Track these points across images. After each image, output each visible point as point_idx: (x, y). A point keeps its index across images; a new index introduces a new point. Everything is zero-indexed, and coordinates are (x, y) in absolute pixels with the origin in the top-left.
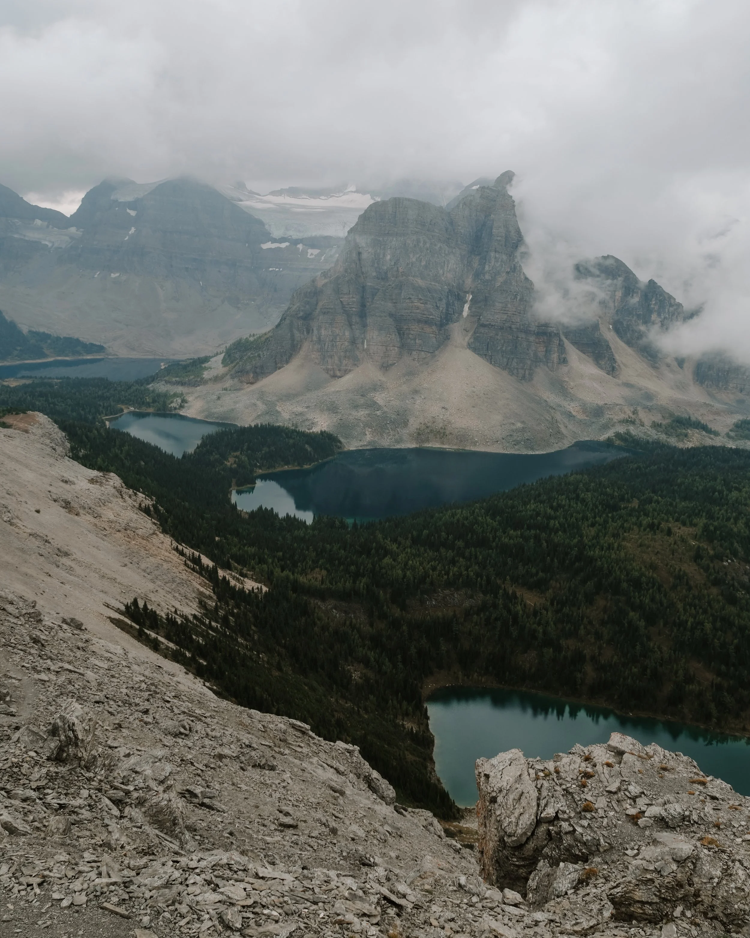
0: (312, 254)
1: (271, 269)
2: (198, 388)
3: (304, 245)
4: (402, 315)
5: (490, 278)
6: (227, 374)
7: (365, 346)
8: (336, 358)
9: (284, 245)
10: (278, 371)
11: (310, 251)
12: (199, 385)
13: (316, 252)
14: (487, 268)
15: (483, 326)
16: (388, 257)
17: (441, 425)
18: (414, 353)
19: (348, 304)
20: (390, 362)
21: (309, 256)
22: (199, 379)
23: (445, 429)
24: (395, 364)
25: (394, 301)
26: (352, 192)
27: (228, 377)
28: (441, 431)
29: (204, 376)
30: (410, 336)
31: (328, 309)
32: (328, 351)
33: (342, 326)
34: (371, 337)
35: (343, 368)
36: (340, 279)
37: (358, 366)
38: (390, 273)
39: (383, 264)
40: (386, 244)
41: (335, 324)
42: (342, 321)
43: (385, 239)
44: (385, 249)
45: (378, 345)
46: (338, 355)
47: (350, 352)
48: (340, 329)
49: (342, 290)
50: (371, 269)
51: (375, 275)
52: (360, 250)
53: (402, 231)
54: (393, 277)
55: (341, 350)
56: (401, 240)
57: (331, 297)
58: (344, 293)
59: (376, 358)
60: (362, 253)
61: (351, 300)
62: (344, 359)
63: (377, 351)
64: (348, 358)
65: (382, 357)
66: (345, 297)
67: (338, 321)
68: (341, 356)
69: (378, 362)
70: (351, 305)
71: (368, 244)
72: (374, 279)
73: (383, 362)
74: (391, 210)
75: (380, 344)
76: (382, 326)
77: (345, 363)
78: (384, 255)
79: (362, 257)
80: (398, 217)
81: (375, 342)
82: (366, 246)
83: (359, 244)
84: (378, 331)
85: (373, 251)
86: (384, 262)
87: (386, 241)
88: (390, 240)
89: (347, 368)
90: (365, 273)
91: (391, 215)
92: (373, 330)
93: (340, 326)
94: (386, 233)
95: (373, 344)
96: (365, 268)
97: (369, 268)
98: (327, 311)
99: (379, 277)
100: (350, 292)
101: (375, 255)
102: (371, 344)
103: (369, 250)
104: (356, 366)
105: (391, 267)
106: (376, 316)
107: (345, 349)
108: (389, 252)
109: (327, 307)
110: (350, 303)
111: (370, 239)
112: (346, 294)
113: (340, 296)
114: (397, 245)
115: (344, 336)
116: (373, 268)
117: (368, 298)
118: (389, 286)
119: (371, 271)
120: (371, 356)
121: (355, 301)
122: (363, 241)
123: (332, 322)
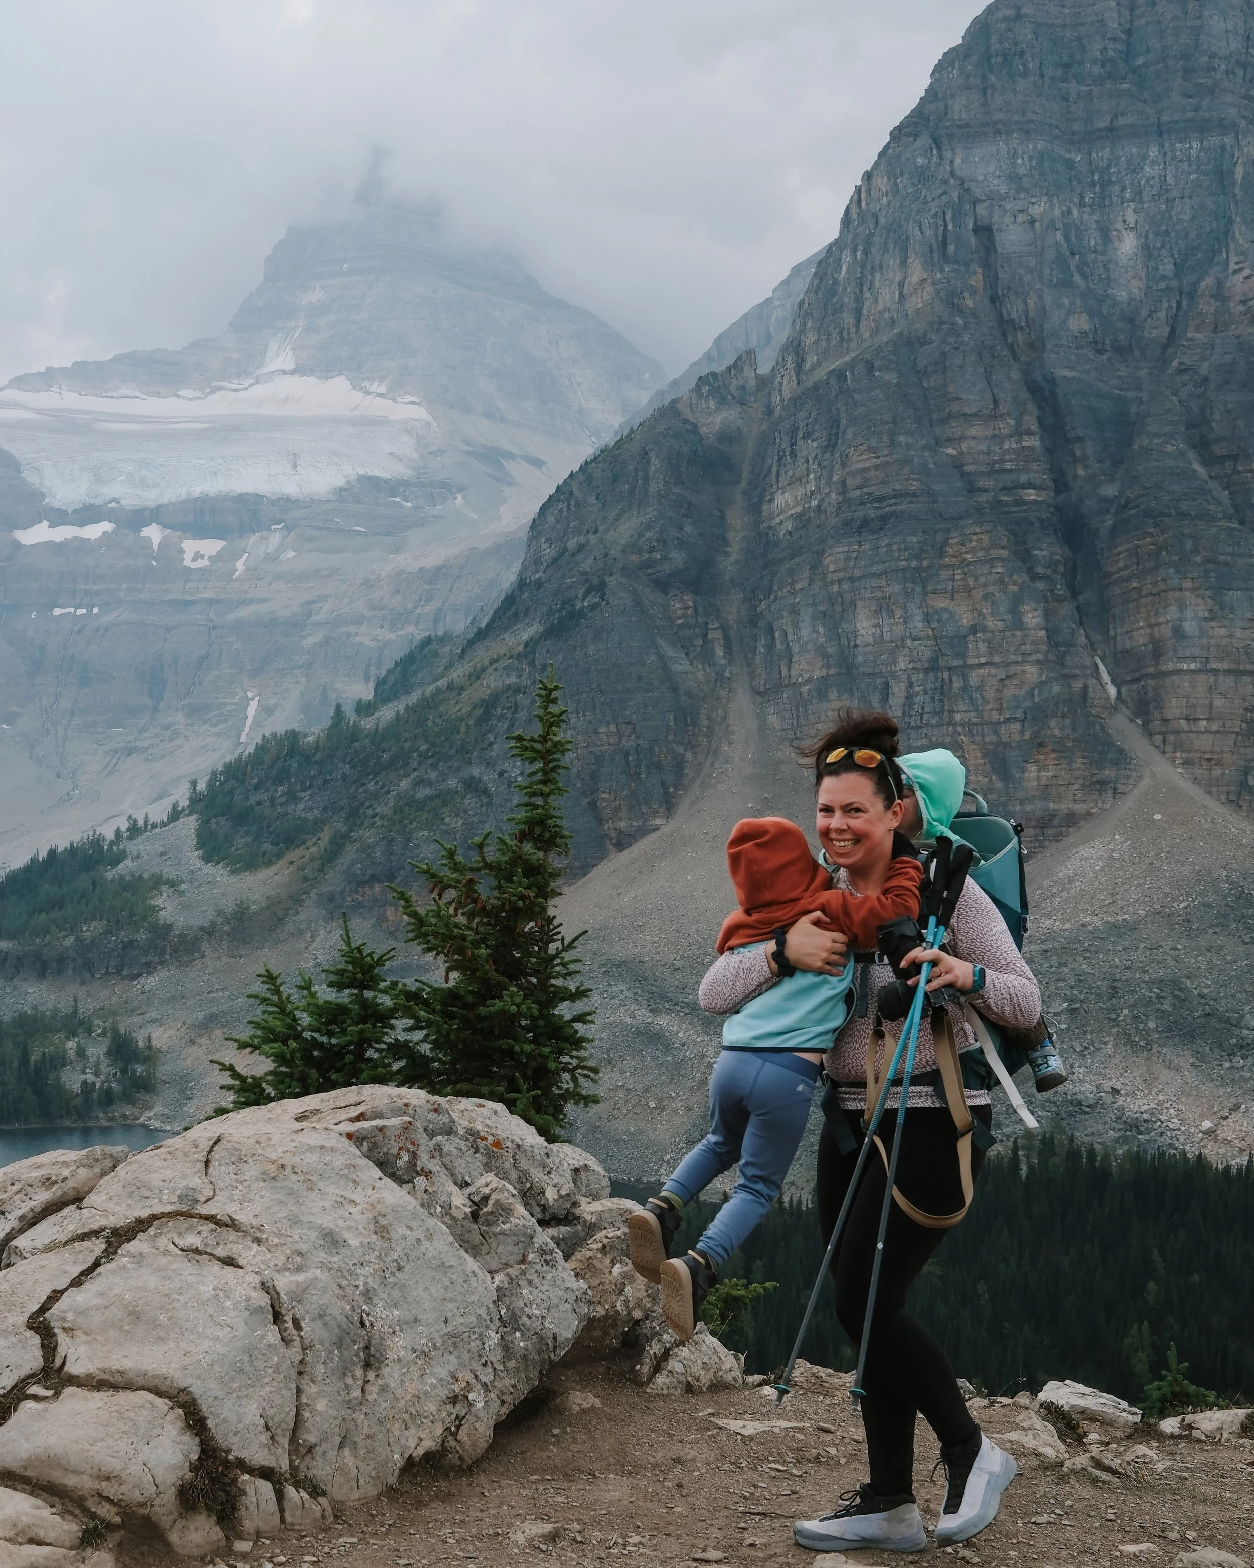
0: (197, 556)
1: (57, 612)
2: (150, 982)
3: (165, 526)
6: (297, 900)
7: (1111, 691)
9: (94, 532)
10: (618, 861)
11: (190, 546)
12: (150, 968)
13: (211, 547)
19: (994, 473)
21: (188, 563)
22: (142, 936)
26: (284, 372)
27: (309, 911)
29: (165, 916)
31: (881, 499)
32: (913, 728)
33: (1001, 581)
34: (1166, 631)
35: (1029, 808)
36: (922, 345)
37: (1121, 788)
38: (1162, 314)
39: (1108, 277)
40: (1109, 182)
41: (945, 574)
42: (994, 553)
43: (1102, 154)
44: (1107, 202)
45: (1215, 671)
46: (987, 739)
47: (1064, 716)
48: (986, 597)
49: (958, 399)
50: (1060, 306)
51: (1084, 333)
52: (981, 210)
53: (1190, 115)
54: (1198, 329)
55: (1000, 710)
56: (1189, 159)
57: (902, 438)
58: (965, 415)
59: (1204, 742)
60: (995, 228)
61: (1006, 446)
62: (1026, 761)
63: (1211, 707)
64: (1054, 751)
65: (1238, 733)
66: (973, 431)
67: (968, 556)
68: (1006, 745)
69: (1219, 764)
70: (1011, 471)
71: (1026, 182)
72: (1082, 347)
73: (1243, 763)
74: (1115, 15)
75: (1225, 665)
76: (1227, 564)
77: (1038, 779)
78: (1105, 233)
79: (999, 250)
80: (1148, 50)
81: (1194, 659)
82: (1012, 193)
83: (972, 185)
84: (1209, 593)
85: (1057, 212)
86: (1111, 266)
87: (1108, 166)
88: (1129, 161)
89: (1052, 806)
90: (1021, 328)
91: (1114, 39)
92: (1181, 589)
93: (983, 580)
94: (1099, 130)
95: (1185, 667)
96: (1025, 302)
97: (1048, 300)
98: (880, 512)
99: (1107, 341)
100: (996, 402)
101: (1067, 237)
102: (1170, 666)
103: (1037, 210)
104: (1110, 793)
105: (1163, 285)
106: (1183, 515)
107: (1028, 704)
108: (1131, 218)
109: (876, 490)
110: (1002, 461)
111: (1031, 158)
112: (976, 415)
113: (938, 430)
114: (1170, 180)
115: (1018, 633)
116: (1066, 301)
117: (1080, 439)
118: (1180, 372)
119: (1063, 312)
120: (1172, 738)
121: (1032, 448)
122: (991, 169)
123: (925, 563)
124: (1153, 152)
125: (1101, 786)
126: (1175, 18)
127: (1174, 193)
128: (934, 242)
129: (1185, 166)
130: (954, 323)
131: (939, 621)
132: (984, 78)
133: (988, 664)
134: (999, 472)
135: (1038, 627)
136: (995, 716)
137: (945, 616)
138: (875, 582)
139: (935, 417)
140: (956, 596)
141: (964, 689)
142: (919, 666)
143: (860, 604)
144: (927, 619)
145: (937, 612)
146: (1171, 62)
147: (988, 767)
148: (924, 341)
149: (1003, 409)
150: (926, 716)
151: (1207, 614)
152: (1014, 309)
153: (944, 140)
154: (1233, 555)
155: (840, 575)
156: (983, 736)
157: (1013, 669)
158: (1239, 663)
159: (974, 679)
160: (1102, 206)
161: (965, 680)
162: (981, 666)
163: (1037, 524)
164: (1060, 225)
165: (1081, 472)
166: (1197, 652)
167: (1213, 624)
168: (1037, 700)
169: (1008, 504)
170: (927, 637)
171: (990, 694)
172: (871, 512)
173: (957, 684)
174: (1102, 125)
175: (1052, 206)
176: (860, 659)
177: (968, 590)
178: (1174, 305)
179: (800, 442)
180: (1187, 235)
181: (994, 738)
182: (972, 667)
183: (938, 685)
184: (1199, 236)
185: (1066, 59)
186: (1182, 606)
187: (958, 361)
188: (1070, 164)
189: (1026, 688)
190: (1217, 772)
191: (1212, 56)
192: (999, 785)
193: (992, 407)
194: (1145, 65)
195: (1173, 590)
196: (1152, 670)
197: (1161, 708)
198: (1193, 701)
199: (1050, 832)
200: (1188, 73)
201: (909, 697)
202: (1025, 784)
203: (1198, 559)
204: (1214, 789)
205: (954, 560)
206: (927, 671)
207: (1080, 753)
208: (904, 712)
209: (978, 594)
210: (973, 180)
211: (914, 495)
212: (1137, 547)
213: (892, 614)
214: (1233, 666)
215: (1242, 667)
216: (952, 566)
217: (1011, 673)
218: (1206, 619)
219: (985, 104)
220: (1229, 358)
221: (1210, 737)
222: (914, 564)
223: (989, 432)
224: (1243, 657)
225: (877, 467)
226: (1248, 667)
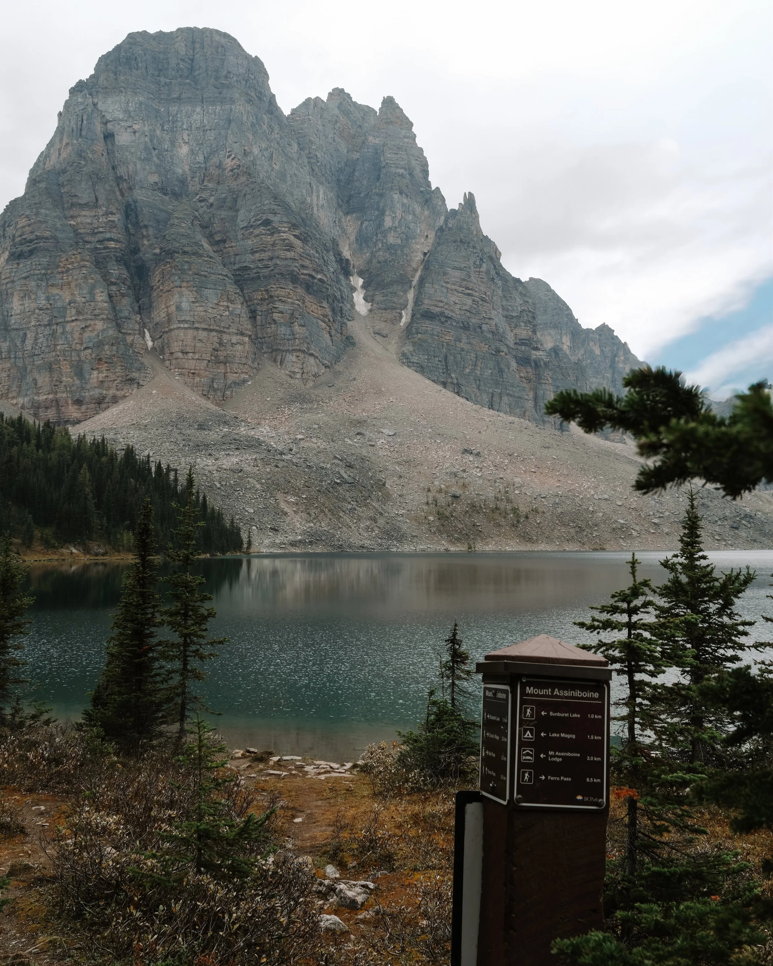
4: (246, 268)
5: (399, 241)
7: (150, 344)
8: (66, 369)
14: (388, 222)
15: (429, 316)
16: (184, 150)
17: (491, 493)
18: (291, 357)
19: (94, 234)
20: (232, 377)
23: (509, 501)
24: (244, 381)
25: (218, 238)
28: (502, 505)
30: (276, 316)
31: (31, 241)
32: (36, 355)
33: (85, 278)
34: (173, 308)
35: (91, 393)
36: (64, 173)
37: (141, 383)
38: (197, 179)
39: (172, 162)
40: (177, 121)
41: (59, 276)
42: (82, 263)
43: (174, 109)
44: (175, 129)
45: (197, 329)
46: (73, 359)
47: (113, 345)
48: (76, 285)
49: (76, 196)
50: (144, 169)
51: (156, 183)
52: (109, 126)
53: (216, 95)
54: (209, 181)
55: (81, 344)
56: (215, 112)
57: (43, 211)
58: (80, 204)
59: (192, 364)
60: (115, 133)
61: (101, 220)
62: (92, 369)
63: (195, 347)
64: (106, 362)
65: (209, 361)
66: (84, 213)
67: (70, 266)
68: (83, 362)
69: (199, 375)
70: (102, 232)
71: (132, 113)
72: (155, 190)
73: (211, 377)
74: (184, 49)
75: (203, 326)
76: (205, 276)
77: (98, 377)
78: (173, 143)
79: (117, 143)
80: (200, 68)
81: (185, 321)
82: (125, 118)
83: (106, 114)
84: (195, 289)
85: (146, 128)
86: (174, 157)
87: (177, 114)
88: (186, 112)
89: (104, 392)
90: (125, 180)
91: (182, 60)
92: (181, 287)
93: (76, 277)
94: (174, 98)
95: (182, 326)
96: (128, 167)
97: (139, 166)
98: (29, 248)
99: (169, 189)
100: (97, 200)
101: (151, 141)
102: (175, 326)
103: (136, 127)
104: (136, 386)
105: (197, 166)
106: (185, 253)
107: (96, 340)
108: (186, 138)
109: (29, 237)
110: (98, 227)
111: (136, 104)
112: (85, 204)
113: (66, 212)
114: (205, 121)
115: (92, 304)
116: (147, 167)
117: (146, 227)
118: (201, 201)
119: (146, 172)
120: (174, 361)
121: (114, 221)
122: (116, 107)
123: (49, 272)
124: (198, 109)
125: (131, 381)
126: (212, 53)
127: (207, 127)
128: (75, 126)
129: (213, 116)
130: (80, 163)
131: (53, 300)
132: (116, 68)
133: (76, 320)
134: (96, 233)
135: (102, 301)
136: (78, 346)
137: (57, 297)
138: (23, 282)
139: (66, 206)
140: (64, 288)
141: (62, 333)
142: (42, 323)
143: (15, 293)
144: (48, 299)
145: (53, 296)
146: (210, 73)
147: (73, 374)
148: (64, 171)
149: (100, 202)
150: (43, 349)
151: (193, 300)
152: (122, 171)
153: (94, 93)
154: (209, 273)
155: (7, 280)
156: (71, 357)
157: (89, 323)
158: (210, 325)
159: (68, 327)
160: (172, 131)
161: (64, 329)
162: (73, 321)
163: (114, 258)
164: (148, 134)
165: (146, 242)
166: (188, 318)
167: (197, 304)
168: (100, 338)
169: (100, 249)
170: (47, 309)
171: (76, 335)
172: (26, 249)
173: (60, 330)
174: (175, 96)
175: (144, 125)
176: (13, 322)
177: (69, 284)
178: (202, 175)
179: (7, 229)
180: (211, 146)
181: (77, 358)
182: (68, 322)
183: (51, 332)
184: (217, 146)
185: (160, 67)
186: (181, 295)
187: (78, 178)
188: (158, 111)
189: (95, 333)
190: (197, 379)
191: (229, 72)
192: (77, 382)
193: (95, 201)
194: (199, 75)
195: (177, 287)
196: (167, 329)
197: (169, 347)
198: (185, 343)
199: (104, 406)
200: (217, 78)
201: (36, 339)
202: (91, 381)
203: (190, 273)
204: (195, 389)
205: (63, 269)
206: (45, 326)
207: (119, 364)
208: (32, 347)
209: (73, 285)
210: (106, 111)
211: (47, 238)
212: (163, 270)
213: (30, 298)
214: (206, 327)
215: (211, 327)
216: (63, 272)
217: (87, 324)
218: (193, 302)
219: (116, 79)
220: (223, 195)
221: (194, 362)
222: (43, 272)
223: (93, 213)
224: (212, 322)
225: (29, 225)
226: (215, 327)
